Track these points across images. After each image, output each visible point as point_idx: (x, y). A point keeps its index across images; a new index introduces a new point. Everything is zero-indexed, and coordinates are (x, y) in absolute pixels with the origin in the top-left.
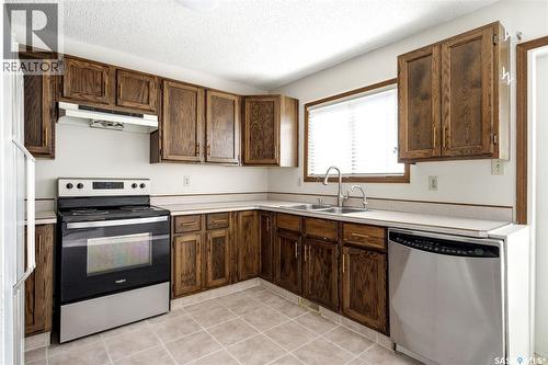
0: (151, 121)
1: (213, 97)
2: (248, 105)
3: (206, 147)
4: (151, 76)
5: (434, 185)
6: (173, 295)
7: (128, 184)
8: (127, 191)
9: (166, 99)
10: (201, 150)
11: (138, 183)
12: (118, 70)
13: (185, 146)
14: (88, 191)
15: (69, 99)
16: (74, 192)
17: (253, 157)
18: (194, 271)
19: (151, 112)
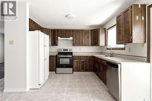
0: (71, 38)
1: (84, 32)
2: (92, 32)
3: (82, 42)
4: (71, 30)
5: (130, 51)
6: (73, 71)
7: (69, 50)
8: (68, 51)
9: (74, 34)
10: (81, 43)
11: (70, 50)
12: (66, 30)
13: (78, 42)
14: (63, 51)
15: (59, 36)
16: (61, 51)
17: (93, 44)
18: (78, 67)
19: (71, 36)
